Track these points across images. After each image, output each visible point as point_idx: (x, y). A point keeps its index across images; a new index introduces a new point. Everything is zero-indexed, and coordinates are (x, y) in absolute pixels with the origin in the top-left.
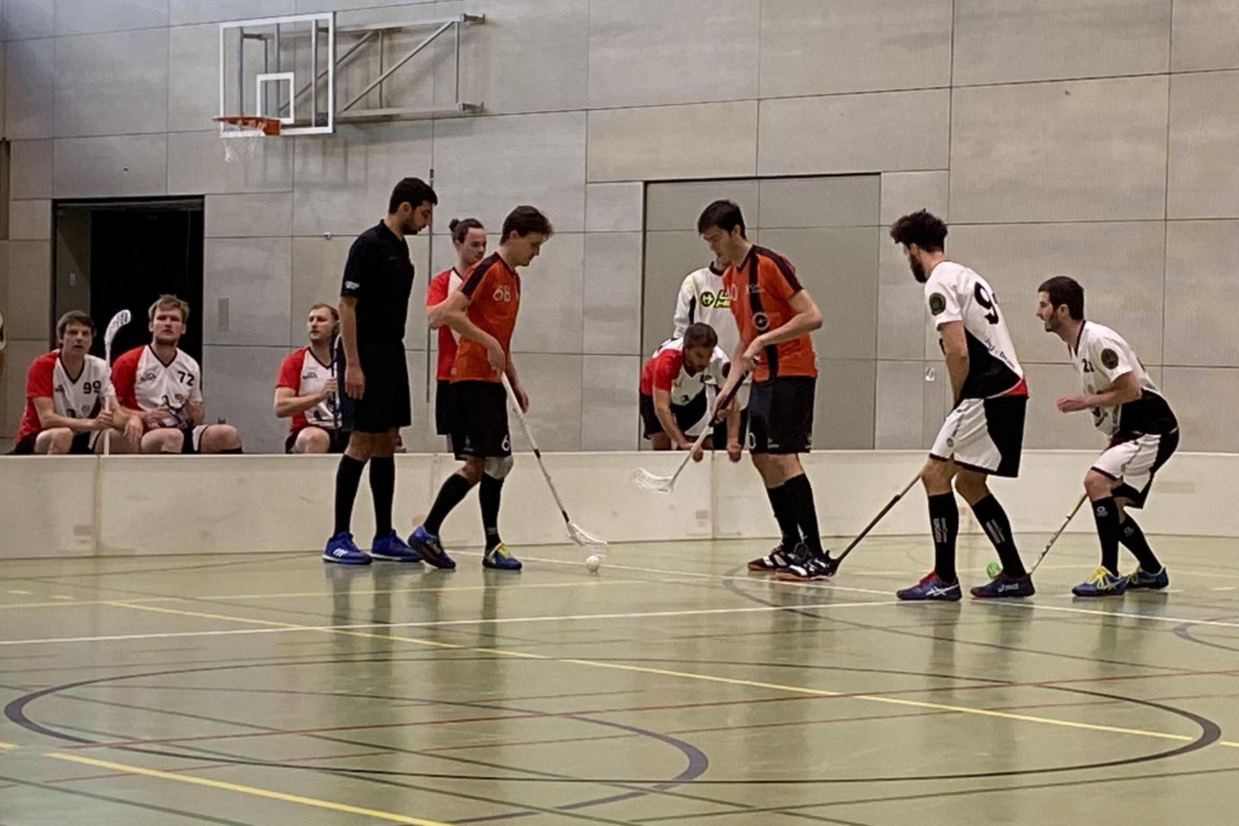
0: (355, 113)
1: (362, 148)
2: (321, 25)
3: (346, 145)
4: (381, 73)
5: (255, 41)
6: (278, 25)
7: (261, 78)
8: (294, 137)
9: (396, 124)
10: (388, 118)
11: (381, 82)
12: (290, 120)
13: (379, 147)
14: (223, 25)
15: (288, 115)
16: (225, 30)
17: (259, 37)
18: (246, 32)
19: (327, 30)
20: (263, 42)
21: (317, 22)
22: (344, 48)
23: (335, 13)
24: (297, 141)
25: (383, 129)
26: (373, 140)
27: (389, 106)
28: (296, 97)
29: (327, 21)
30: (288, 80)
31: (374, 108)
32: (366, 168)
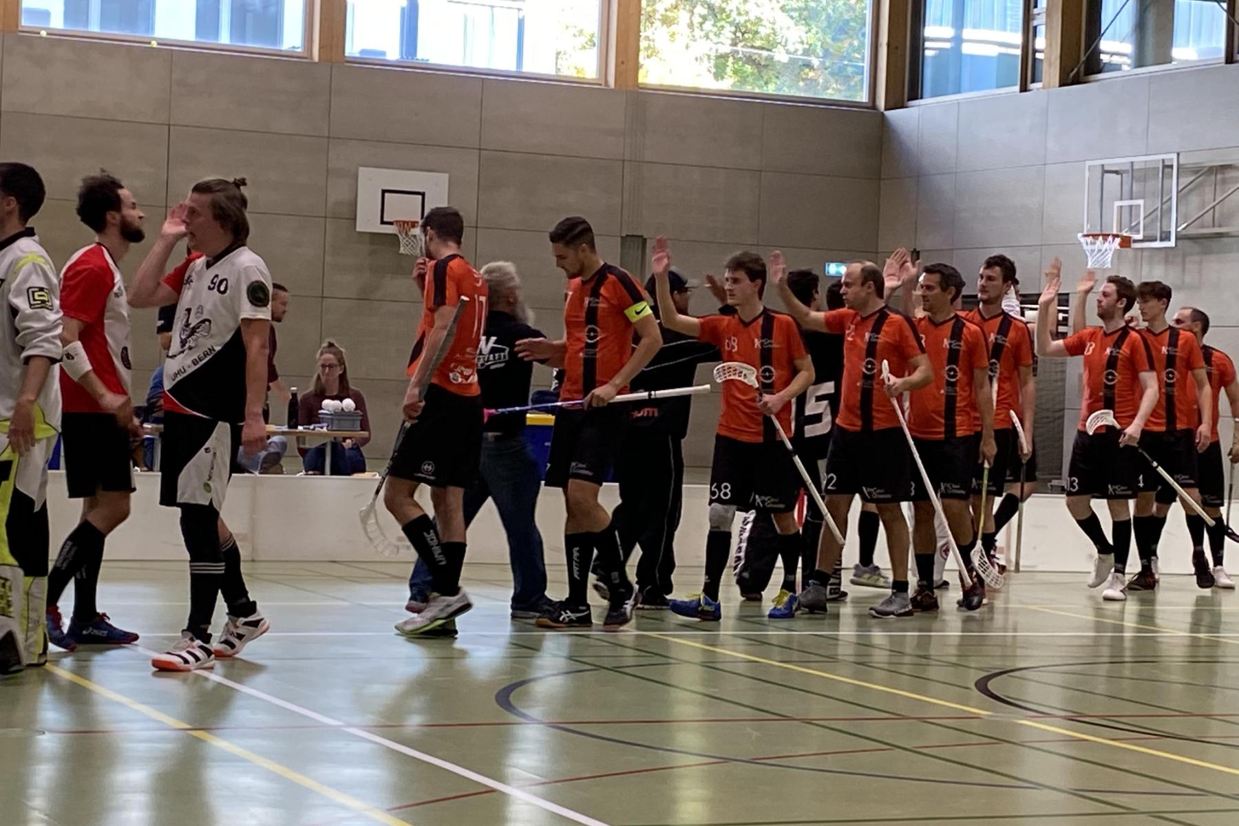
0: (1193, 231)
1: (1197, 258)
2: (1166, 163)
3: (1184, 256)
4: (1214, 200)
5: (1114, 175)
6: (1132, 163)
7: (1118, 204)
8: (1142, 249)
9: (1226, 240)
10: (1220, 235)
11: (1214, 207)
12: (1140, 237)
13: (1213, 257)
14: (1088, 163)
15: (1138, 232)
16: (1089, 166)
17: (1117, 172)
18: (1106, 168)
19: (1171, 167)
20: (1119, 176)
21: (1163, 161)
22: (1185, 181)
23: (1178, 154)
24: (1144, 254)
25: (1214, 244)
26: (1207, 252)
27: (1220, 226)
28: (1145, 218)
29: (1172, 159)
30: (1139, 206)
31: (1208, 227)
32: (1200, 272)
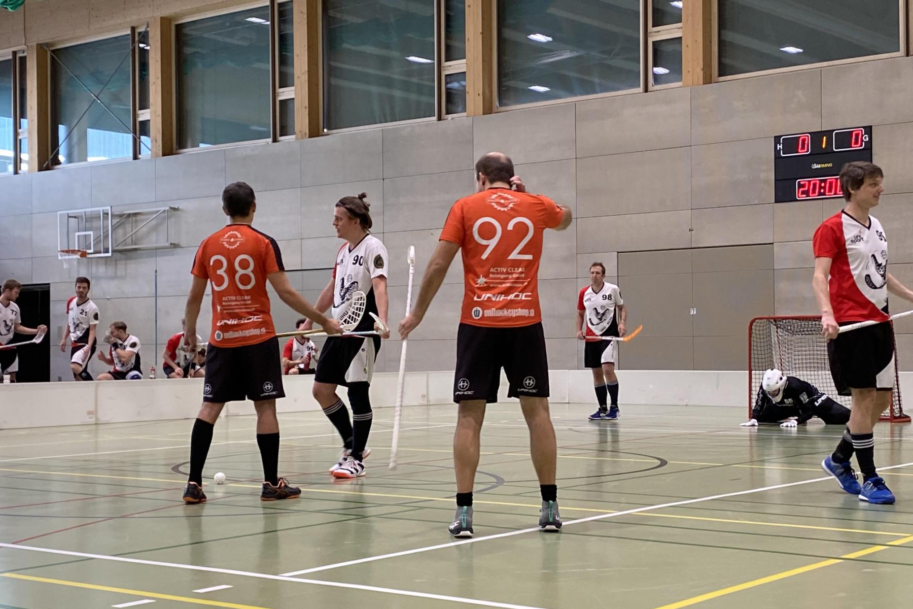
0: (120, 248)
1: (124, 262)
2: (105, 212)
3: (116, 261)
4: (132, 231)
5: (74, 219)
6: (85, 212)
7: (77, 234)
8: (92, 258)
9: (139, 252)
10: (135, 250)
11: (132, 235)
12: (92, 251)
13: (132, 261)
14: (59, 213)
15: (90, 249)
16: (60, 214)
17: (75, 217)
18: (70, 215)
19: (108, 214)
20: (77, 219)
21: (103, 210)
22: (115, 221)
23: (111, 207)
24: (93, 260)
25: (133, 254)
26: (130, 258)
27: (136, 245)
28: (94, 241)
29: (108, 210)
30: (90, 235)
31: (129, 245)
32: (126, 270)
